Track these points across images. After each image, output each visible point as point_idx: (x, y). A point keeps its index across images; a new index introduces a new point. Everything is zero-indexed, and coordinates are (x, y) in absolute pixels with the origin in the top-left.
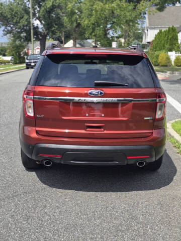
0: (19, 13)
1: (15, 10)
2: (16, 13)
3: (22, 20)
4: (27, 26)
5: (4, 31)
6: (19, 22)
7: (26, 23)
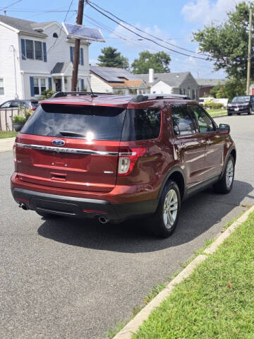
0: (233, 41)
1: (229, 36)
2: (230, 40)
3: (236, 49)
4: (243, 56)
5: (215, 64)
6: (232, 53)
7: (242, 53)
